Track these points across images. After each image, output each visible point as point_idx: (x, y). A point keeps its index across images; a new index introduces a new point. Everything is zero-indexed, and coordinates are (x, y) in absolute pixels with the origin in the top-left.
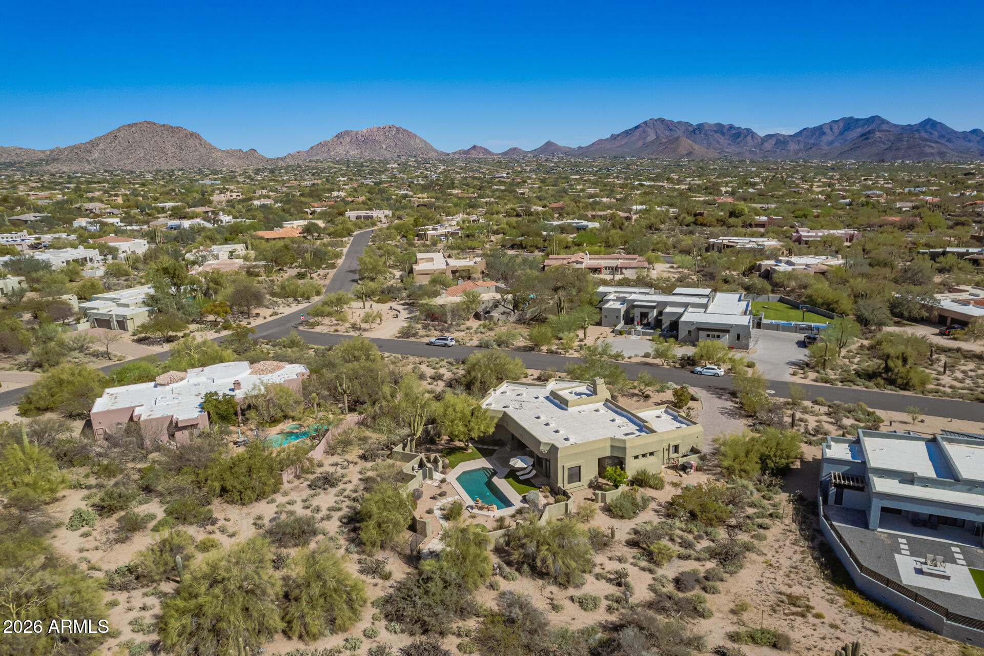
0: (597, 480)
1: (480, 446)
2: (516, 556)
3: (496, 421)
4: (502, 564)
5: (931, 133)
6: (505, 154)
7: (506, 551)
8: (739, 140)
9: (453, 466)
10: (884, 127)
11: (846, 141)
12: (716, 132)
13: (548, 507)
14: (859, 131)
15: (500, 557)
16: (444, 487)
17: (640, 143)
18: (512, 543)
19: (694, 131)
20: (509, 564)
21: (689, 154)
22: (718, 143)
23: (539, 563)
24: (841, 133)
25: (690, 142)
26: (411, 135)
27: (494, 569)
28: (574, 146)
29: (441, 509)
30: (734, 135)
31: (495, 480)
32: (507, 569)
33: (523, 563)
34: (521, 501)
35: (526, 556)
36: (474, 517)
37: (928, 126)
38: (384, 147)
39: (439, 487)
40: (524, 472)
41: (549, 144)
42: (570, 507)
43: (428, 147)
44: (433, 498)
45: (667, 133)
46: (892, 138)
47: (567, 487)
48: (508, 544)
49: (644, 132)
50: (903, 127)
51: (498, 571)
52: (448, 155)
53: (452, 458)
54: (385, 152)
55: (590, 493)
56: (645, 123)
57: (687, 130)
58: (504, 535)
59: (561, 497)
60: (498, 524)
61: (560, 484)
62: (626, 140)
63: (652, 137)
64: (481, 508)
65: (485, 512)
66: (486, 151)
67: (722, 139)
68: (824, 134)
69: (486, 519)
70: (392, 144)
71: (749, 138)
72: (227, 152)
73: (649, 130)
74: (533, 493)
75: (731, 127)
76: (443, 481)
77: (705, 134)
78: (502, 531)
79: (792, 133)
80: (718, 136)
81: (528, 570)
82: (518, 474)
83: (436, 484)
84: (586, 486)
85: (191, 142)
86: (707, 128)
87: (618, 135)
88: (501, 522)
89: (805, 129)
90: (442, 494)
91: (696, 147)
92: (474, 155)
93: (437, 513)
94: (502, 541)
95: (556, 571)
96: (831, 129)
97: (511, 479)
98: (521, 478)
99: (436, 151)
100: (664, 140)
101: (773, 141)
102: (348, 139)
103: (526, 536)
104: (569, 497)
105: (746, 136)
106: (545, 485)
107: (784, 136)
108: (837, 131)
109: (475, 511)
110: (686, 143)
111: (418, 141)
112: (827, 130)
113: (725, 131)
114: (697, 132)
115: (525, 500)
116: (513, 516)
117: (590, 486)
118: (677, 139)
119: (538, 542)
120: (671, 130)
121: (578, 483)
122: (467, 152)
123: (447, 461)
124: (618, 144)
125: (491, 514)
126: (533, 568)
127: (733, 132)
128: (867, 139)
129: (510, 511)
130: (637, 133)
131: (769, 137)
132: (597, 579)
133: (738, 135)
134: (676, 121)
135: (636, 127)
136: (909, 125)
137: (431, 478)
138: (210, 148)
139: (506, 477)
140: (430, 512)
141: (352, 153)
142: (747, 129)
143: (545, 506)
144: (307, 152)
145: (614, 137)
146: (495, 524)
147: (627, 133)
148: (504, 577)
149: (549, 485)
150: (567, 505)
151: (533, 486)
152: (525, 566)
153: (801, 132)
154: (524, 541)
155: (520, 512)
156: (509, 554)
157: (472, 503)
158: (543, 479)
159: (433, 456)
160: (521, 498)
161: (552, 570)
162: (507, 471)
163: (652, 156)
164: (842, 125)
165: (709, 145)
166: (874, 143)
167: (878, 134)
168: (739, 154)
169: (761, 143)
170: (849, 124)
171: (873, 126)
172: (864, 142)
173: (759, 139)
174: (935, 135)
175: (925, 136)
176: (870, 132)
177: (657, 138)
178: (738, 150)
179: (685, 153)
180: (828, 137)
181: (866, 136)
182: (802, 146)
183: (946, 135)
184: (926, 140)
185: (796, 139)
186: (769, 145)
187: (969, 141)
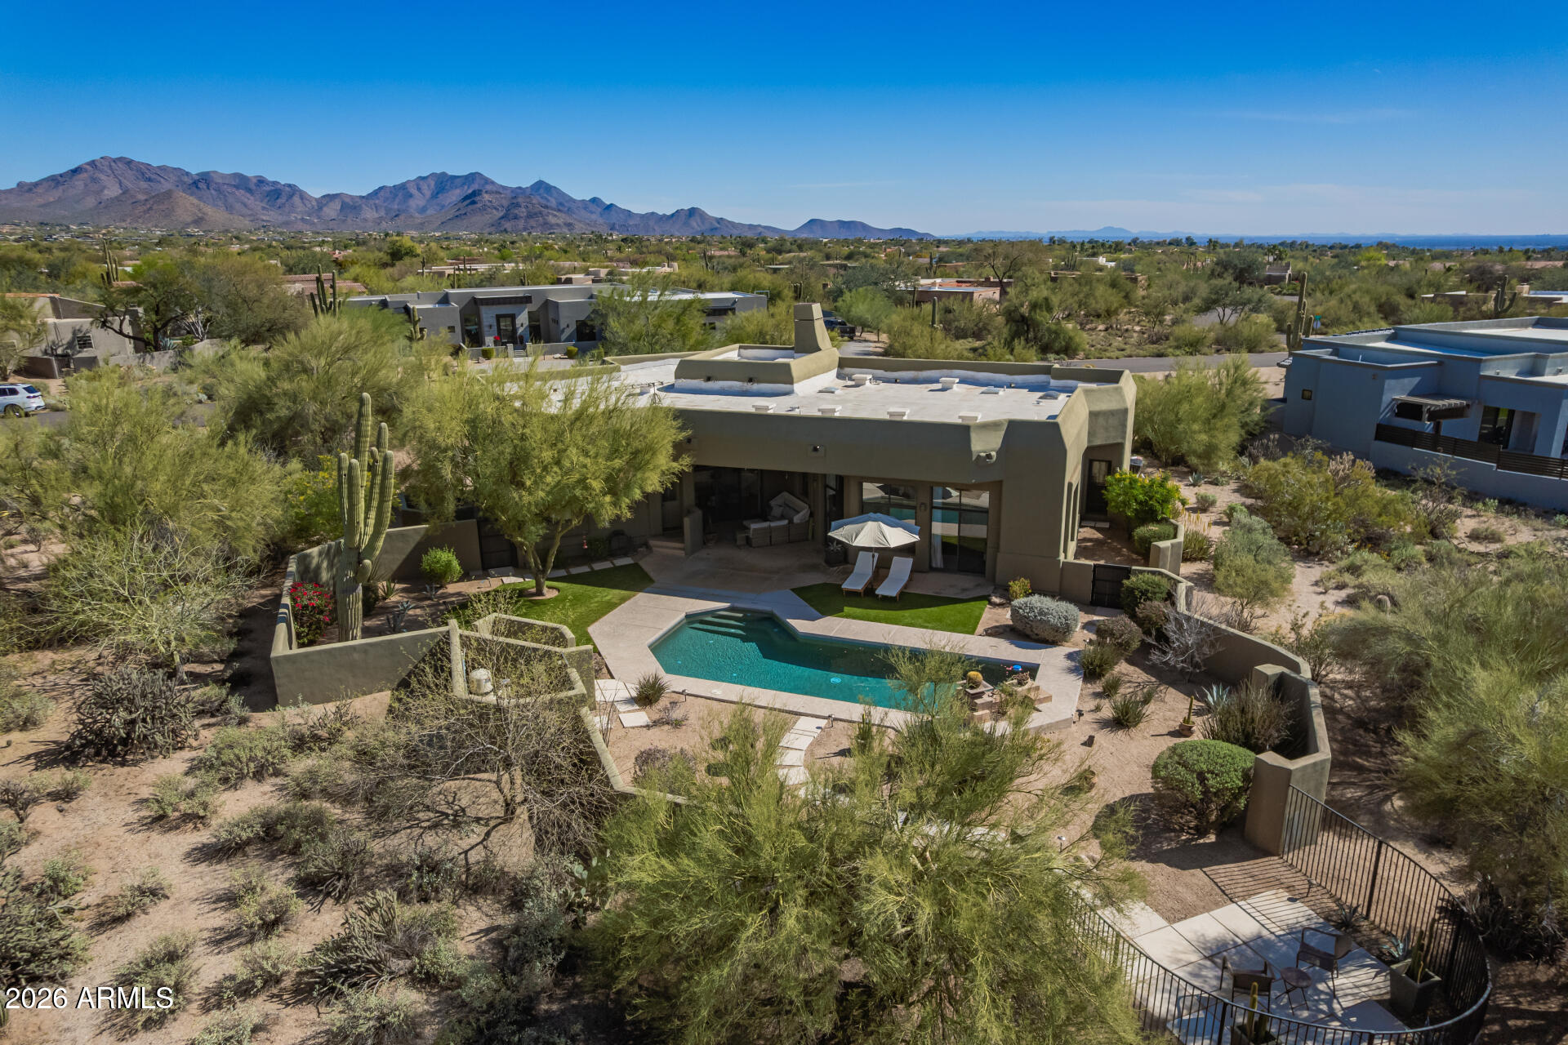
8: (280, 201)
10: (489, 187)
11: (443, 206)
12: (237, 187)
14: (459, 193)
17: (91, 202)
19: (195, 183)
21: (198, 222)
22: (245, 205)
24: (435, 196)
25: (194, 201)
30: (268, 194)
37: (542, 191)
45: (144, 185)
46: (505, 203)
49: (94, 180)
50: (513, 190)
56: (93, 163)
57: (181, 182)
62: (57, 193)
63: (113, 190)
67: (251, 200)
68: (411, 196)
71: (296, 199)
73: (103, 177)
75: (261, 181)
77: (218, 190)
79: (364, 194)
80: (240, 193)
86: (219, 180)
89: (381, 188)
91: (209, 210)
96: (419, 189)
100: (141, 197)
101: (337, 205)
105: (291, 196)
107: (351, 197)
108: (428, 193)
110: (187, 204)
112: (414, 191)
113: (252, 186)
114: (202, 185)
118: (168, 194)
120: (150, 180)
124: (42, 201)
127: (268, 188)
128: (474, 203)
130: (79, 182)
131: (330, 198)
133: (278, 195)
134: (155, 165)
135: (75, 171)
136: (520, 188)
142: (289, 185)
147: (55, 181)
153: (376, 192)
163: (124, 225)
164: (432, 183)
165: (229, 208)
166: (484, 208)
167: (487, 197)
168: (287, 223)
169: (320, 209)
170: (443, 183)
171: (475, 187)
172: (471, 207)
173: (314, 203)
174: (553, 203)
175: (544, 202)
176: (475, 194)
177: (125, 192)
178: (282, 219)
179: (189, 219)
180: (418, 201)
181: (471, 198)
182: (382, 213)
183: (565, 204)
184: (546, 207)
185: (372, 202)
186: (332, 211)
187: (592, 212)
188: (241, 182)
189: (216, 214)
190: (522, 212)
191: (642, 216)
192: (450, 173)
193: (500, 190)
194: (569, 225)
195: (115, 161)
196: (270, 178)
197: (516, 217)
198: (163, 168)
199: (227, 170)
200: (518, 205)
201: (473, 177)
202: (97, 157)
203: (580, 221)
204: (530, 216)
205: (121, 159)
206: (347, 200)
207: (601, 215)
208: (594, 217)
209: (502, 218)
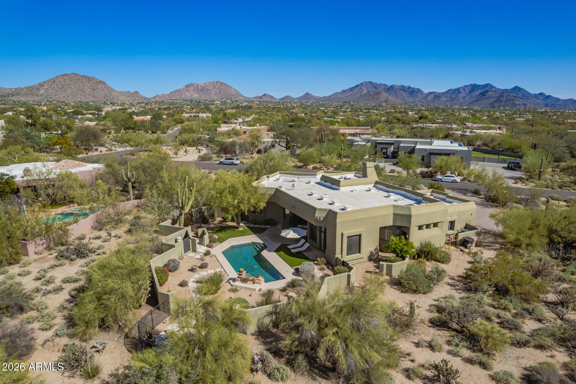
0: (378, 253)
1: (252, 226)
2: (286, 342)
3: (267, 197)
4: (266, 353)
5: (518, 94)
6: (282, 99)
7: (274, 335)
8: (414, 94)
9: (221, 240)
10: (492, 89)
11: (472, 96)
12: (401, 90)
13: (327, 279)
14: (479, 92)
15: (265, 343)
16: (207, 259)
17: (359, 95)
18: (283, 324)
19: (389, 89)
20: (277, 353)
21: (386, 101)
22: (402, 96)
23: (321, 353)
24: (470, 93)
25: (387, 94)
26: (228, 87)
27: (253, 362)
28: (322, 96)
29: (197, 282)
30: (411, 92)
31: (265, 253)
32: (274, 362)
33: (297, 352)
34: (293, 274)
35: (302, 343)
36: (235, 290)
37: (516, 90)
38: (213, 93)
39: (202, 259)
40: (296, 245)
41: (307, 94)
42: (352, 280)
43: (239, 94)
44: (192, 270)
45: (374, 90)
46: (497, 95)
47: (346, 258)
48: (276, 325)
49: (361, 88)
50: (503, 90)
51: (259, 365)
52: (250, 98)
53: (221, 234)
54: (214, 96)
55: (371, 266)
56: (362, 84)
57: (385, 88)
58: (270, 314)
59: (341, 268)
60: (264, 299)
61: (338, 255)
62: (351, 93)
63: (365, 91)
64: (245, 281)
65: (249, 285)
66: (272, 97)
67: (405, 94)
68: (460, 92)
69: (249, 292)
70: (218, 92)
71: (419, 94)
72: (121, 92)
73: (363, 87)
74: (306, 265)
75: (409, 87)
76: (207, 253)
77: (395, 91)
78: (269, 308)
79: (443, 92)
80: (402, 92)
81: (304, 363)
82: (289, 247)
83: (198, 256)
84: (366, 258)
85: (100, 86)
86: (396, 88)
87: (346, 90)
88: (268, 297)
89: (450, 90)
90: (203, 266)
91: (390, 97)
92: (265, 99)
93: (192, 285)
94: (267, 321)
95: (349, 367)
96: (464, 90)
97: (282, 253)
98: (293, 251)
99: (243, 96)
100: (372, 93)
101: (432, 96)
102: (192, 88)
103: (302, 314)
104: (350, 269)
105: (418, 92)
106: (320, 257)
107: (438, 93)
108: (467, 91)
109: (238, 284)
110: (384, 95)
111: (232, 90)
112: (462, 91)
113: (406, 89)
114: (390, 89)
115: (297, 272)
116: (283, 290)
117: (370, 259)
118: (380, 92)
119: (319, 322)
120: (376, 88)
121: (358, 254)
122: (260, 97)
123: (216, 236)
124: (346, 95)
125: (257, 287)
126: (312, 360)
127: (410, 90)
128: (484, 95)
129: (281, 284)
130: (357, 89)
131: (431, 93)
132: (409, 377)
133: (413, 92)
135: (357, 86)
136: (506, 89)
137: (194, 251)
138: (111, 90)
139: (277, 251)
140: (183, 284)
141: (195, 96)
142: (418, 89)
143: (323, 278)
144: (168, 95)
145: (344, 91)
146: (260, 299)
147: (351, 89)
148: (269, 376)
149: (325, 258)
150: (349, 276)
151: (307, 259)
152: (300, 357)
153: (448, 91)
154: (300, 321)
155: (292, 285)
156: (278, 339)
157: (235, 275)
158: (317, 252)
159: (200, 231)
160: (293, 271)
161: (343, 365)
162: (278, 245)
163: (365, 102)
164: (470, 88)
165: (397, 97)
166: (488, 98)
167: (490, 93)
168: (414, 102)
169: (427, 97)
170: (474, 87)
171: (487, 89)
172: (483, 97)
173: (425, 95)
174: (520, 95)
175: (515, 95)
176: (485, 92)
177: (368, 92)
178: (413, 100)
179: (384, 100)
180: (463, 94)
181: (483, 94)
182: (448, 99)
183: (526, 95)
184: (516, 97)
185: (445, 95)
186: (430, 98)
187: (538, 99)
188: (403, 88)
189: (392, 99)
190: (504, 99)
191: (564, 101)
192: (477, 84)
193: (496, 90)
194: (525, 105)
195: (368, 82)
196: (412, 86)
197: (501, 101)
198: (380, 84)
199: (399, 84)
200: (503, 96)
201: (486, 85)
202: (363, 81)
203: (531, 103)
204: (507, 100)
205: (369, 82)
206: (436, 94)
207: (543, 100)
208: (539, 101)
209: (495, 101)
